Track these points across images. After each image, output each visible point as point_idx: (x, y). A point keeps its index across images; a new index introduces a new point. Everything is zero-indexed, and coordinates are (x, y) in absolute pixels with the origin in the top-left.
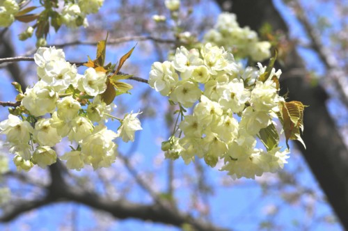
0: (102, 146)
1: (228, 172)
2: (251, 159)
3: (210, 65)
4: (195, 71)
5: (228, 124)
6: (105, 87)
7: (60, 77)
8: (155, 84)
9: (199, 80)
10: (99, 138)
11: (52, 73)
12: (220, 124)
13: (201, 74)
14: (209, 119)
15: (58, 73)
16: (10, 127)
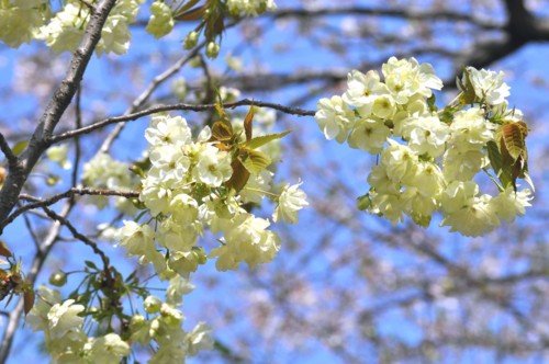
0: (250, 241)
1: (450, 227)
2: (474, 210)
3: (398, 89)
4: (377, 103)
5: (429, 171)
6: (231, 171)
7: (173, 166)
8: (325, 130)
9: (384, 115)
10: (244, 232)
11: (161, 162)
12: (418, 173)
13: (386, 105)
14: (401, 168)
15: (169, 160)
16: (126, 237)
